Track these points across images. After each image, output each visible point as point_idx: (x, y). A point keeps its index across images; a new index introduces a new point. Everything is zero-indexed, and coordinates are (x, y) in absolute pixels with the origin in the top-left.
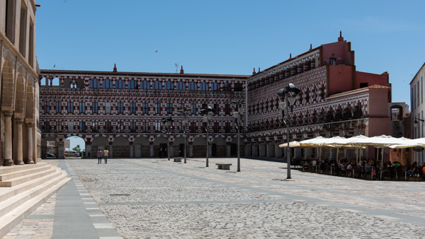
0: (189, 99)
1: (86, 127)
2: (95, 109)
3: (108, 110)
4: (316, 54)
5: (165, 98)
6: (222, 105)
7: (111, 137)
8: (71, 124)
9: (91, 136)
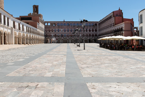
1: (56, 35)
2: (58, 31)
3: (62, 31)
4: (112, 14)
6: (91, 29)
7: (63, 38)
8: (52, 35)
9: (57, 38)
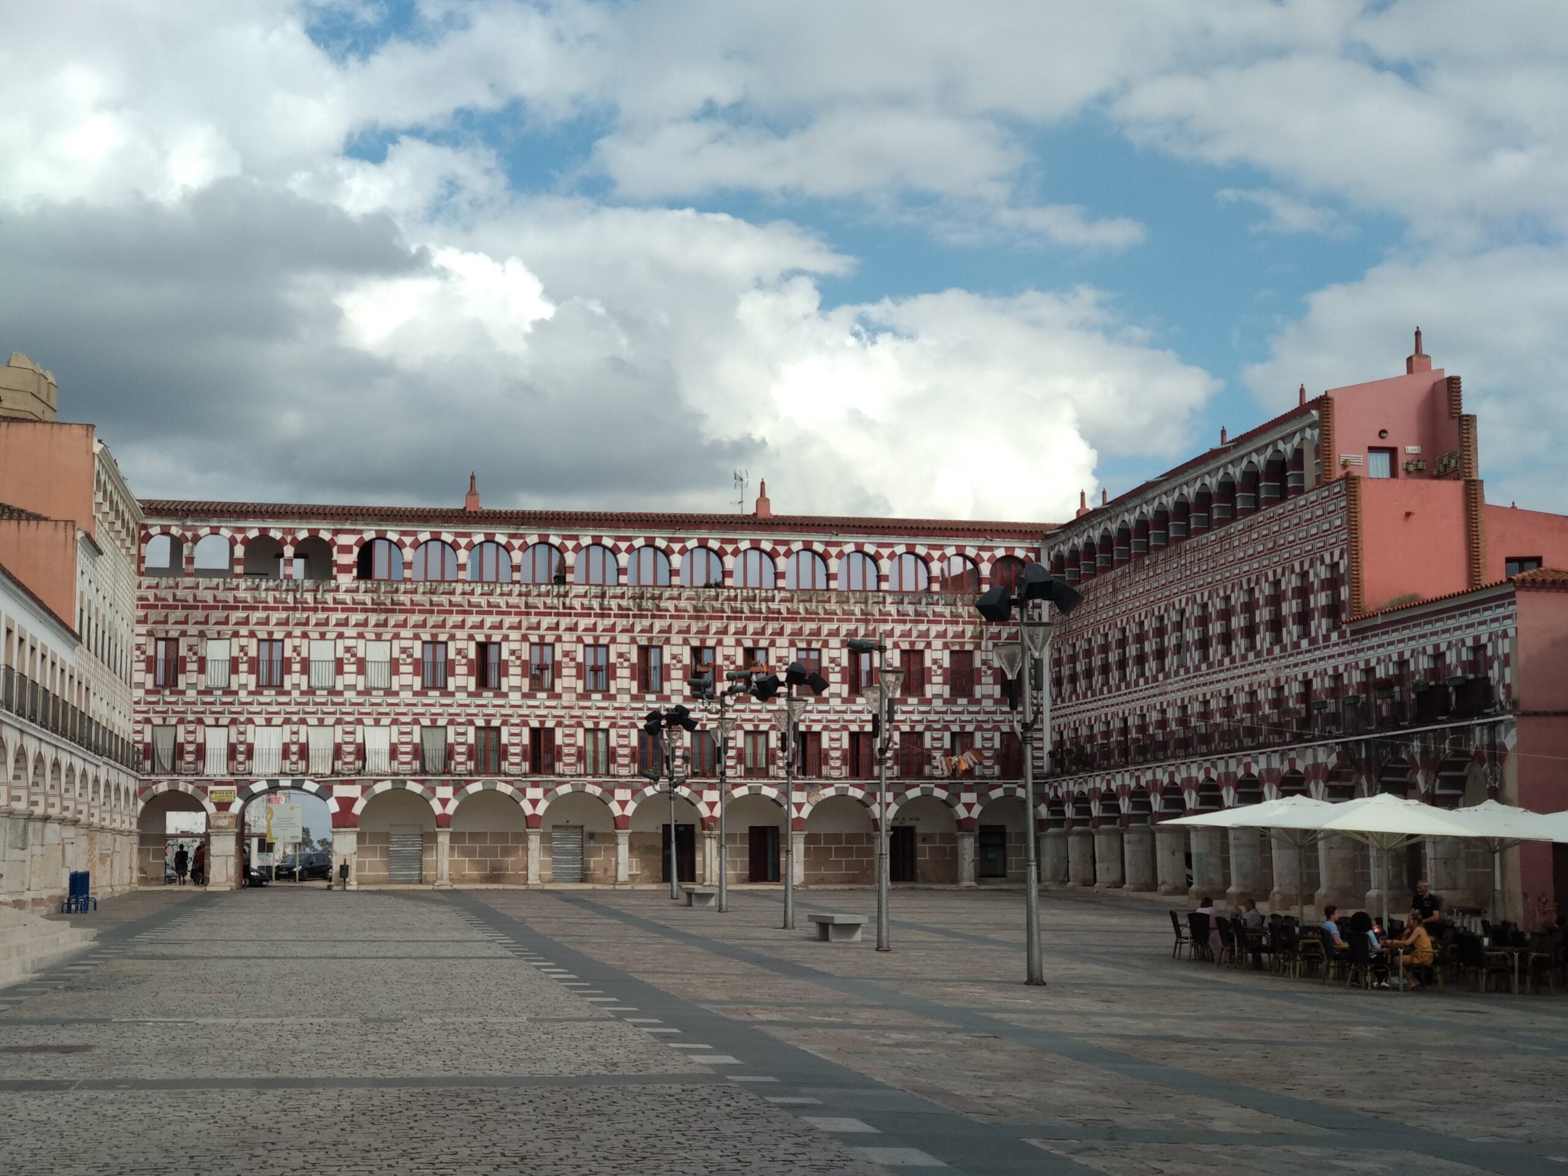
0: (789, 627)
4: (1307, 432)
5: (684, 623)
6: (937, 656)
7: (447, 792)
9: (354, 791)
